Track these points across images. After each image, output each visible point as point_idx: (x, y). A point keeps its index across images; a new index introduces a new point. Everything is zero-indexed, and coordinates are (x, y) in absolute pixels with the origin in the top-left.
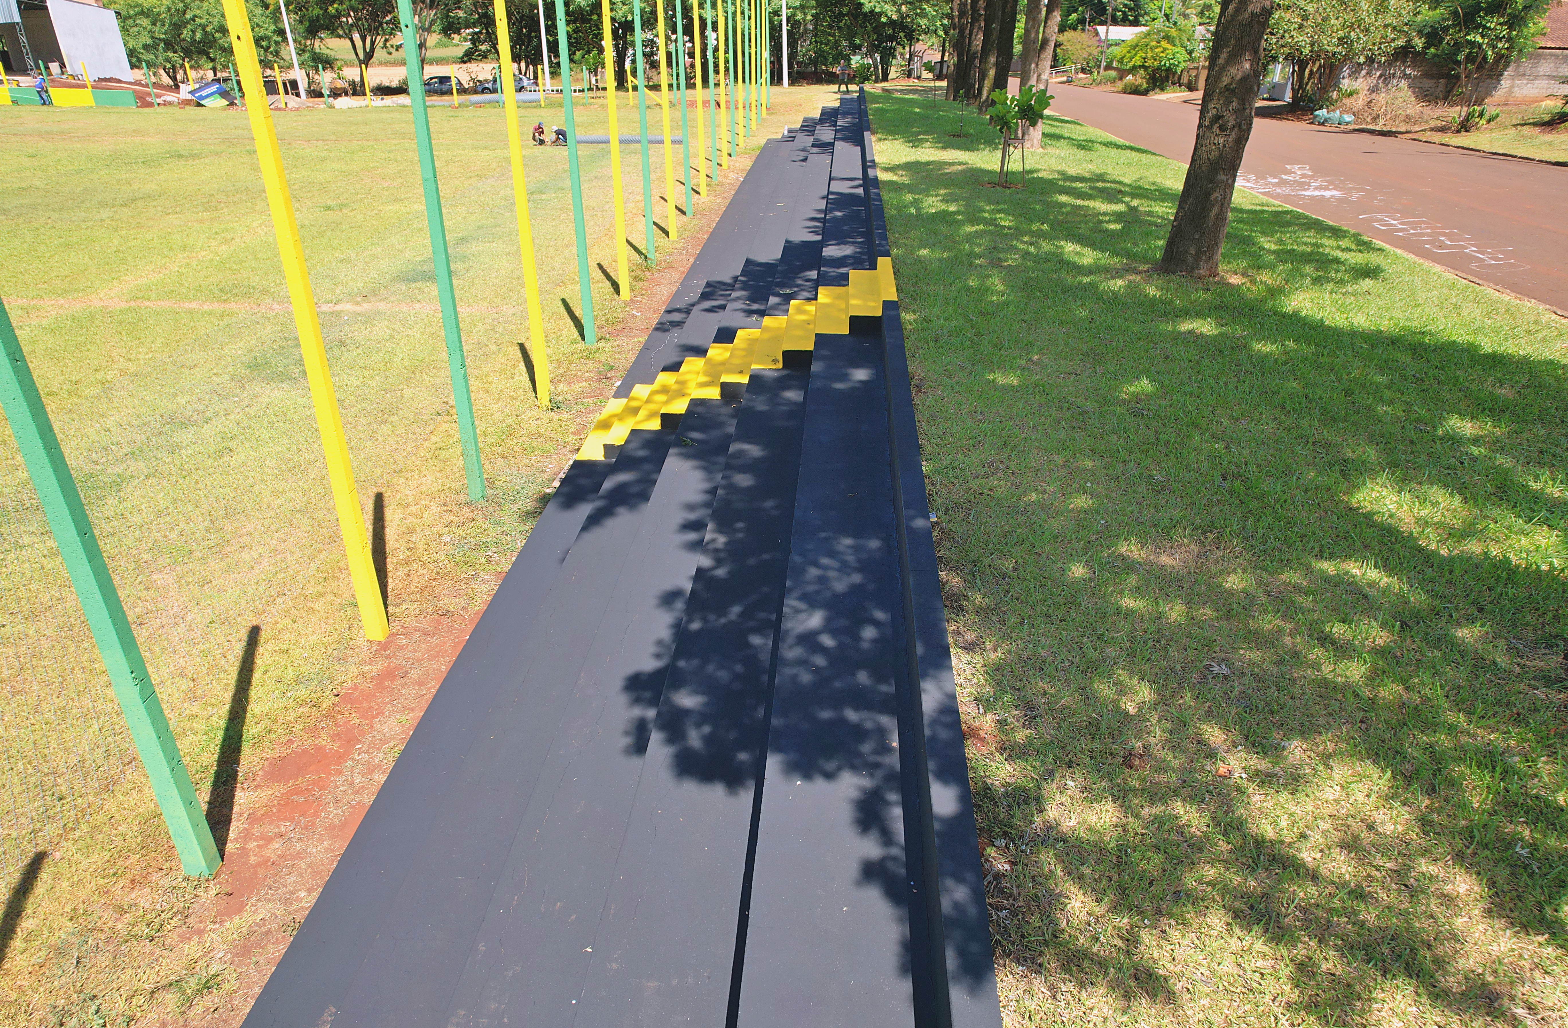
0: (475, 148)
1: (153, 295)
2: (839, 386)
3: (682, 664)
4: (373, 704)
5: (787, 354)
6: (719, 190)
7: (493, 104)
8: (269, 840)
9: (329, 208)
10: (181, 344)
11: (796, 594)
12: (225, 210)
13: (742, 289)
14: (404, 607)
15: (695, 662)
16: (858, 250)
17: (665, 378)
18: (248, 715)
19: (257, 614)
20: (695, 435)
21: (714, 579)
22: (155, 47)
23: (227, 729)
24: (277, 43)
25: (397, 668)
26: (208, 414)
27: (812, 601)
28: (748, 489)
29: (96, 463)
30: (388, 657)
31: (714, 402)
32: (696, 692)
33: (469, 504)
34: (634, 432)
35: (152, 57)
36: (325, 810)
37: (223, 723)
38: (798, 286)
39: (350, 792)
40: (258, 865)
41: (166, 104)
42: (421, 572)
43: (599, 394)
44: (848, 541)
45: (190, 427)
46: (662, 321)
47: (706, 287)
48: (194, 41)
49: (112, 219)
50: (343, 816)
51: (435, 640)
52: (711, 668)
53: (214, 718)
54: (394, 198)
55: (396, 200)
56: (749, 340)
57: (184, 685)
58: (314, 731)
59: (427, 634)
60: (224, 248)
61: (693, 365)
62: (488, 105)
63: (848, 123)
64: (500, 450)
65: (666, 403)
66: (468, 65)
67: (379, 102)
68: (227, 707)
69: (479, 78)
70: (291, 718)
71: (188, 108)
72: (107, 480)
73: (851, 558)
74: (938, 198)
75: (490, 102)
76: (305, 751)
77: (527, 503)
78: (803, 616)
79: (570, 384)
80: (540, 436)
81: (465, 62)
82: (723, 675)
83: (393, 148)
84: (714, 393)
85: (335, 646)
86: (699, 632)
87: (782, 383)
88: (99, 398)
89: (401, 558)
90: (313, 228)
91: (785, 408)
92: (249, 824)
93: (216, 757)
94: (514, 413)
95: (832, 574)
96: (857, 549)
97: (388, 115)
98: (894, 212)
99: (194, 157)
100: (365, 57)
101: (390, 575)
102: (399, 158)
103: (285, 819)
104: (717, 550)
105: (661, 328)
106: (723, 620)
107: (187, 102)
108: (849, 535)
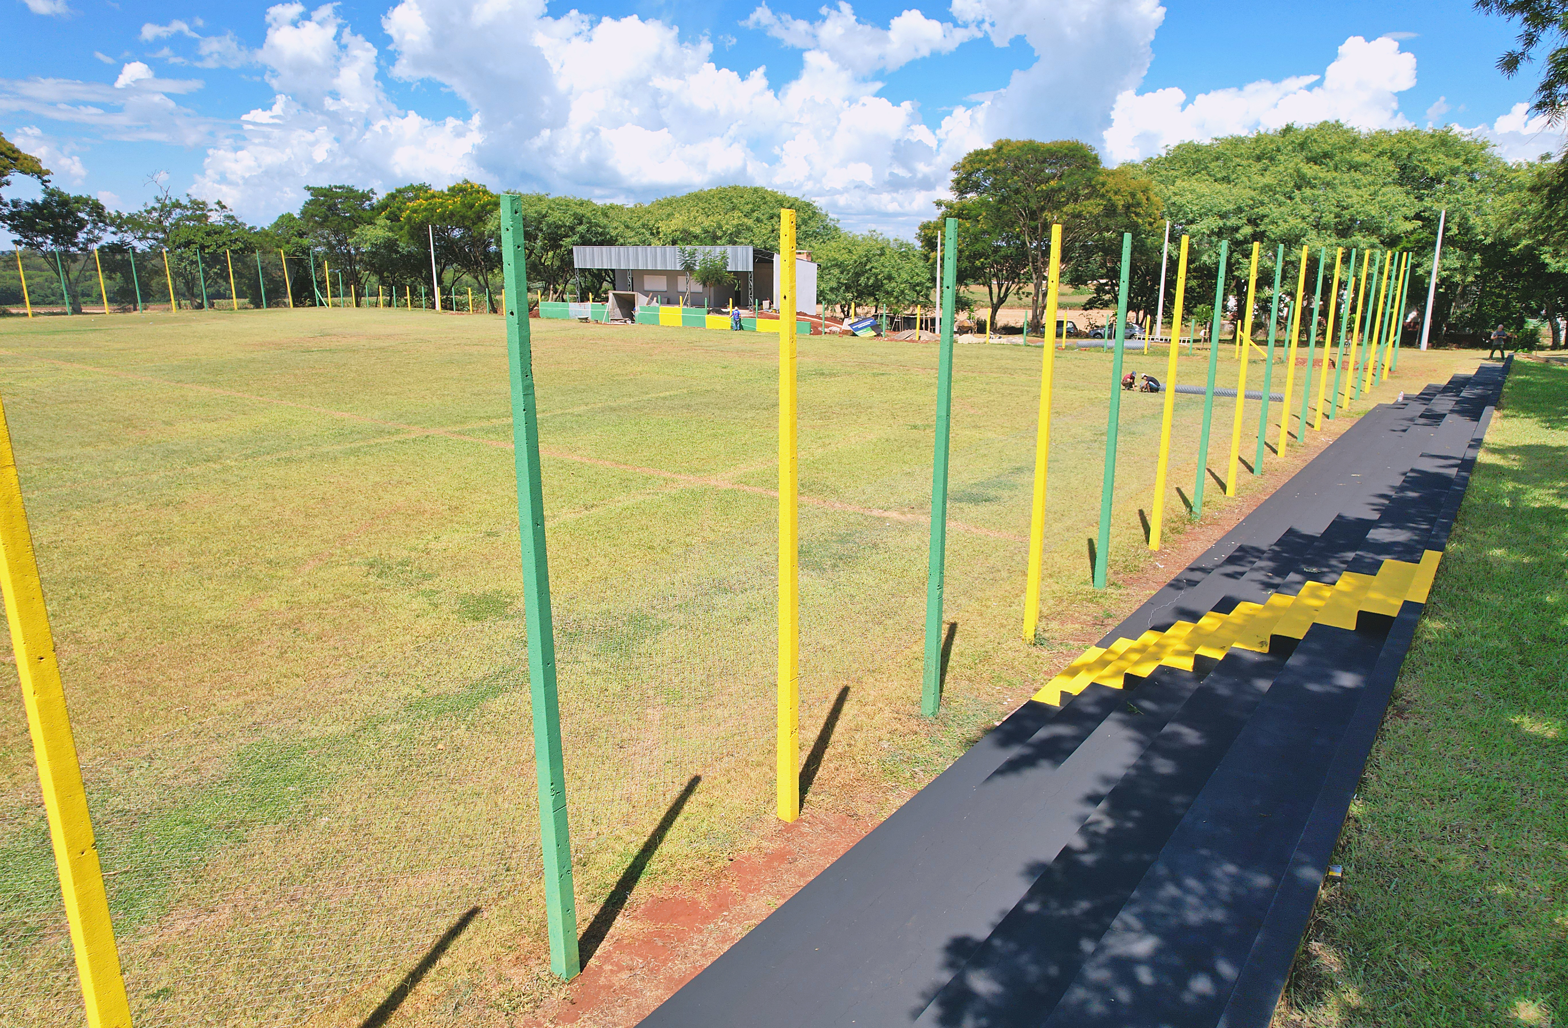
0: (1066, 387)
1: (752, 482)
2: (1314, 687)
3: (997, 942)
4: (755, 880)
5: (1275, 639)
6: (1302, 451)
7: (1097, 349)
8: (621, 969)
9: (915, 427)
10: (754, 524)
11: (1136, 909)
12: (835, 420)
13: (1270, 559)
14: (821, 798)
15: (1012, 946)
16: (1416, 538)
17: (1149, 637)
18: (657, 852)
19: (704, 766)
20: (1147, 705)
21: (1078, 864)
22: (838, 289)
23: (637, 858)
24: (928, 288)
25: (790, 852)
26: (746, 586)
27: (1150, 924)
28: (1164, 777)
29: (653, 608)
30: (788, 840)
31: (1184, 674)
32: (995, 978)
33: (918, 717)
34: (1093, 685)
35: (834, 296)
36: (673, 961)
37: (636, 852)
38: (1329, 566)
39: (700, 953)
40: (603, 987)
41: (832, 333)
42: (850, 769)
43: (1085, 640)
44: (1231, 868)
45: (729, 594)
46: (1180, 578)
47: (1236, 551)
48: (866, 286)
49: (753, 418)
50: (684, 972)
51: (833, 838)
52: (1024, 958)
53: (632, 845)
54: (973, 424)
55: (976, 427)
56: (1248, 615)
57: (626, 808)
58: (697, 885)
59: (828, 829)
60: (820, 450)
61: (1182, 629)
62: (1093, 349)
63: (1474, 394)
64: (968, 672)
65: (1137, 663)
66: (1089, 312)
67: (996, 340)
68: (646, 839)
69: (1097, 324)
70: (686, 866)
71: (845, 336)
72: (654, 623)
73: (1224, 889)
74: (1551, 491)
75: (1096, 346)
76: (683, 901)
77: (972, 731)
78: (1132, 936)
79: (1063, 623)
80: (1013, 668)
81: (1086, 309)
82: (1033, 971)
83: (993, 380)
84: (1187, 664)
85: (749, 814)
86: (1032, 915)
87: (1260, 669)
88: (679, 556)
89: (839, 751)
90: (895, 443)
91: (1250, 698)
92: (614, 948)
93: (618, 878)
94: (997, 640)
95: (1191, 900)
96: (1237, 880)
97: (1000, 352)
98: (1479, 501)
99: (832, 375)
100: (998, 301)
101: (823, 764)
102: (993, 390)
103: (641, 956)
104: (1096, 834)
105: (1176, 585)
106: (1064, 912)
107: (845, 332)
108: (1233, 862)
